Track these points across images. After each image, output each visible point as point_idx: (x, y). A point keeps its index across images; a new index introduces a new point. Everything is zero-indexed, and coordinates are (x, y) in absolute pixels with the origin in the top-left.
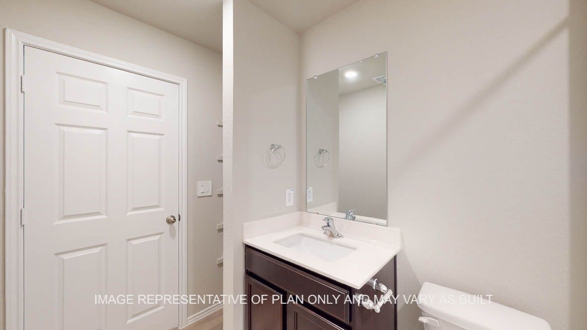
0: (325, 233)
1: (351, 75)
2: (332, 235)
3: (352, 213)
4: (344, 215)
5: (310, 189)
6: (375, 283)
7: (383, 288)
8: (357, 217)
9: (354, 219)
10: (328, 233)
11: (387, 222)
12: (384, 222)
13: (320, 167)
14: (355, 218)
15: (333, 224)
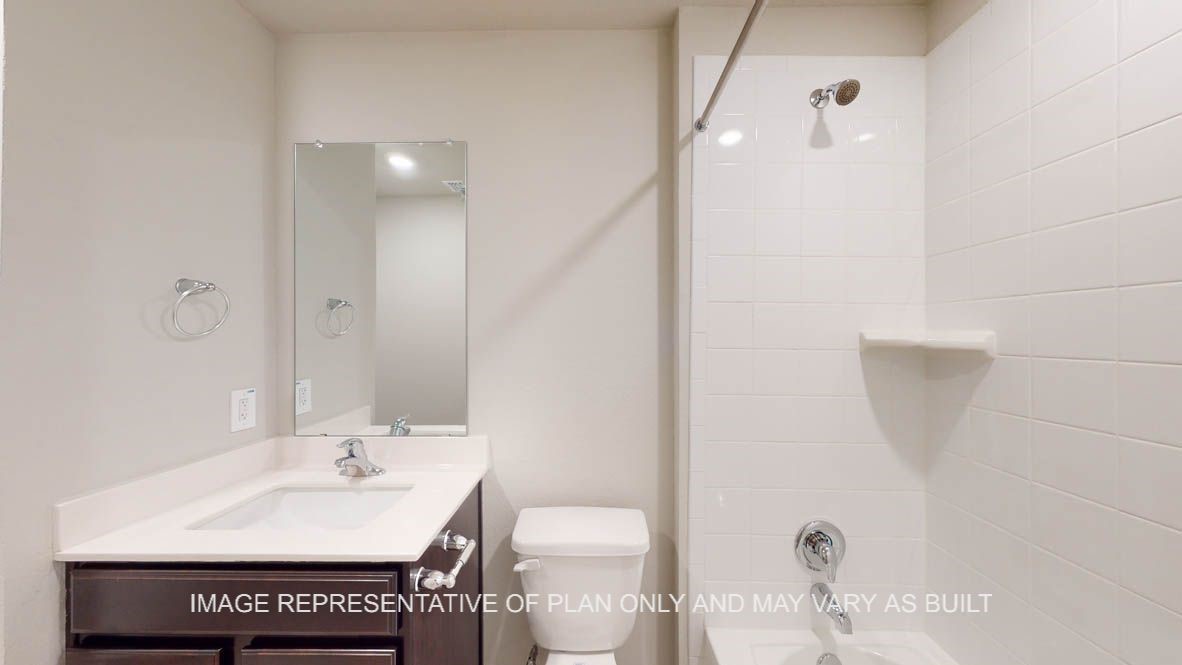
0: (342, 473)
1: (401, 163)
2: (360, 474)
3: (403, 423)
4: (387, 429)
5: (305, 385)
6: (446, 538)
7: (461, 541)
8: (414, 428)
9: (407, 433)
10: (351, 471)
11: (467, 428)
12: (462, 429)
13: (332, 338)
14: (409, 430)
15: (363, 451)
